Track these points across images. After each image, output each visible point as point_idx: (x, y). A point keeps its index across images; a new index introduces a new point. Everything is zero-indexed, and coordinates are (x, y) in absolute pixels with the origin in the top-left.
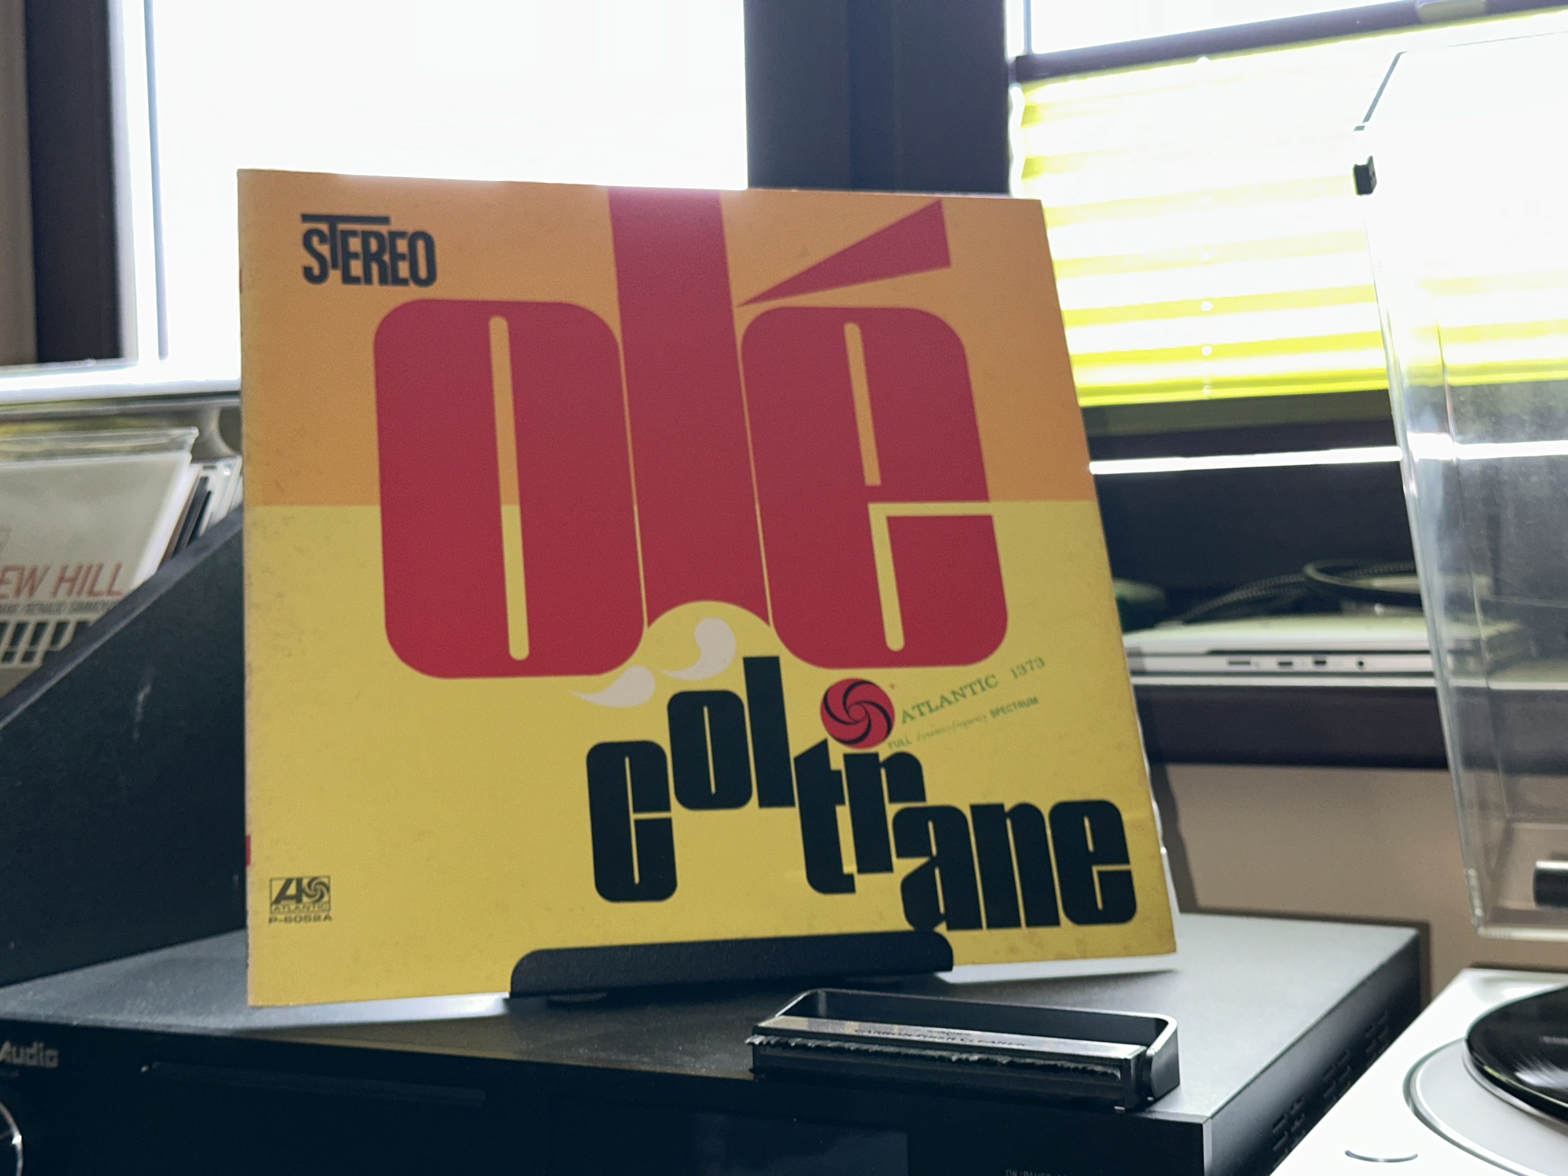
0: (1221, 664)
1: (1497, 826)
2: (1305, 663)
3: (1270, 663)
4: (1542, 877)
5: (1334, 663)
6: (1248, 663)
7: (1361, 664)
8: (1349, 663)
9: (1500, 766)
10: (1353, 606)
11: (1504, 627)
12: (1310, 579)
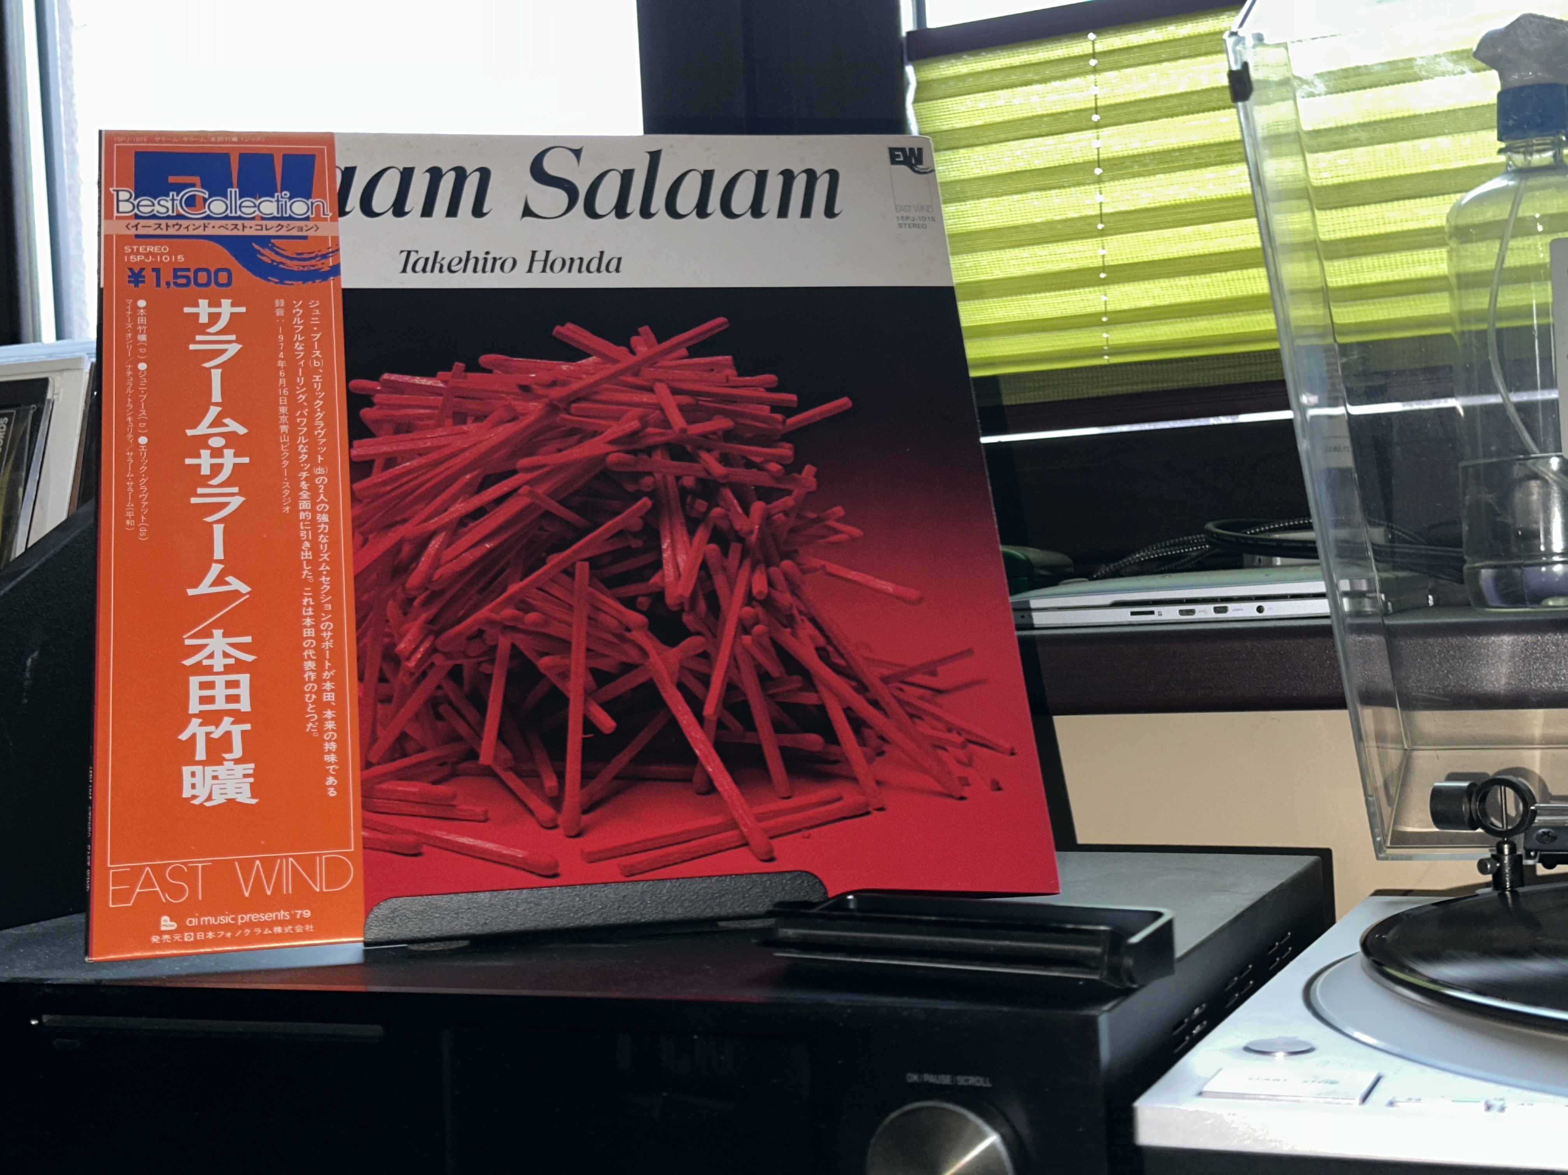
0: (1124, 614)
1: (1394, 756)
3: (1172, 612)
5: (1234, 610)
6: (1152, 613)
7: (1260, 609)
8: (1248, 610)
9: (1397, 702)
12: (1211, 533)
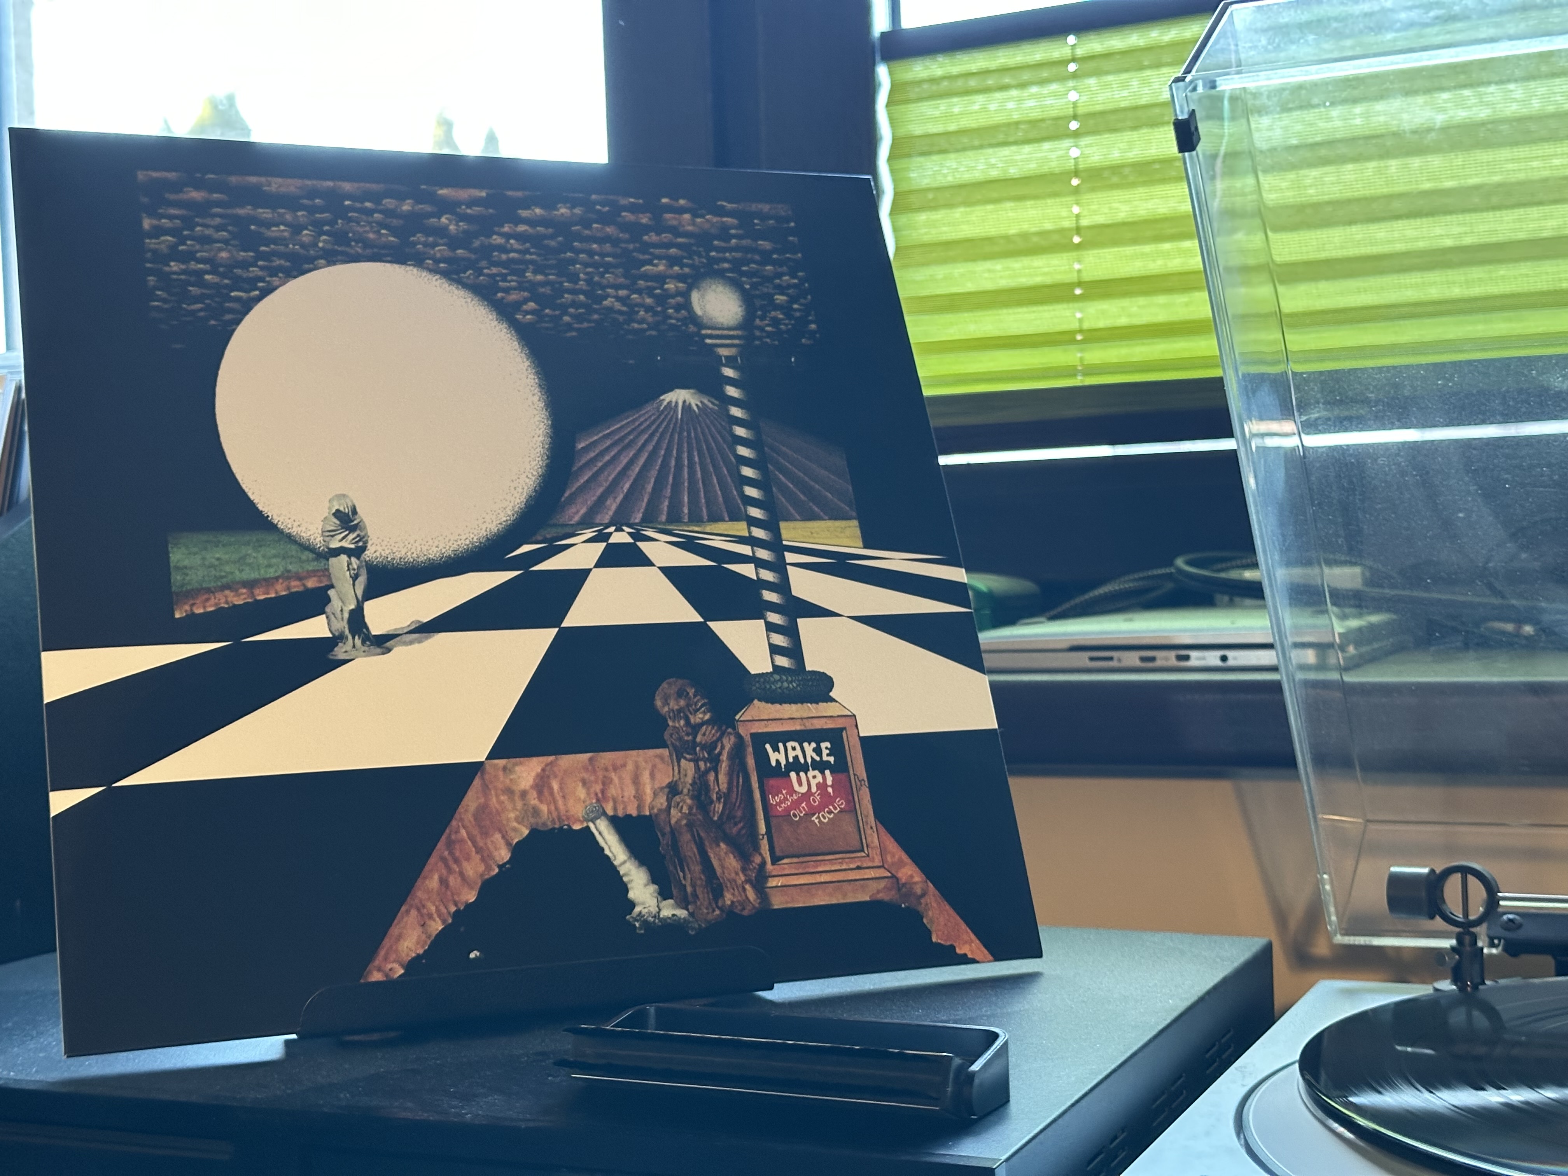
0: (1082, 659)
2: (1169, 658)
3: (1132, 659)
4: (1395, 881)
5: (1196, 658)
6: (1111, 659)
7: (1224, 658)
8: (1213, 658)
9: (1357, 763)
10: (1226, 598)
11: (1375, 619)
12: (1180, 571)
